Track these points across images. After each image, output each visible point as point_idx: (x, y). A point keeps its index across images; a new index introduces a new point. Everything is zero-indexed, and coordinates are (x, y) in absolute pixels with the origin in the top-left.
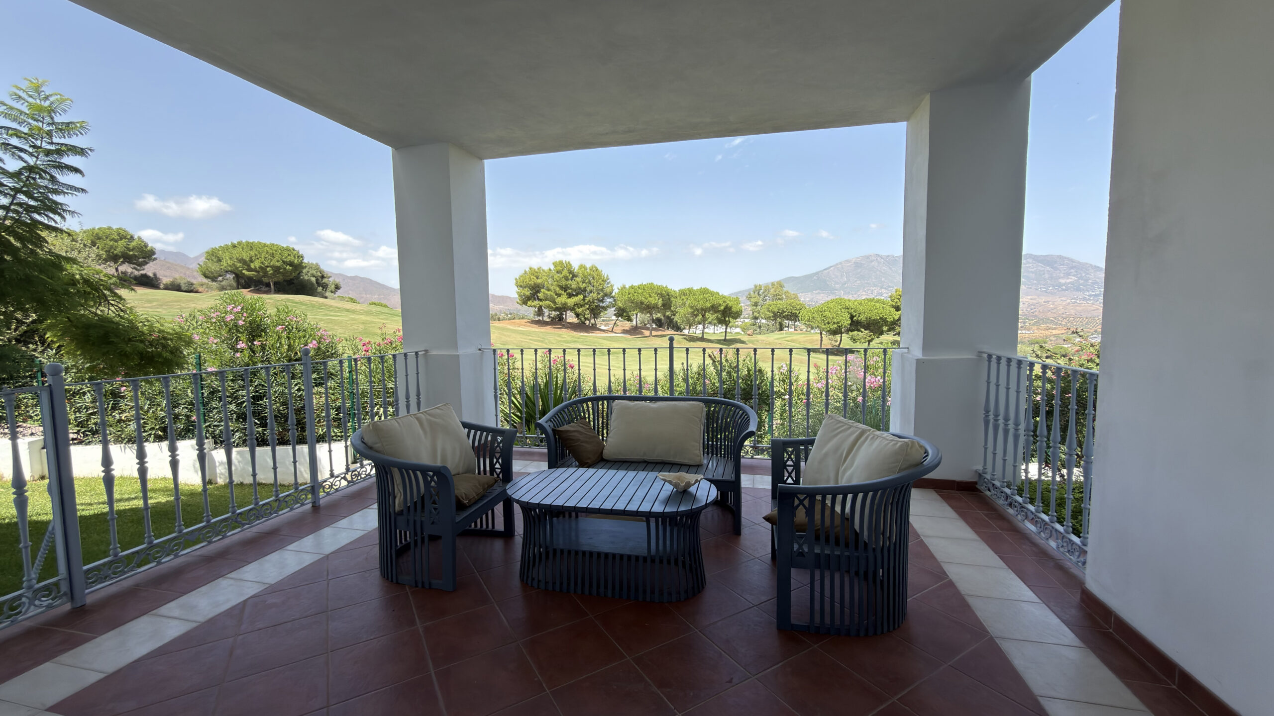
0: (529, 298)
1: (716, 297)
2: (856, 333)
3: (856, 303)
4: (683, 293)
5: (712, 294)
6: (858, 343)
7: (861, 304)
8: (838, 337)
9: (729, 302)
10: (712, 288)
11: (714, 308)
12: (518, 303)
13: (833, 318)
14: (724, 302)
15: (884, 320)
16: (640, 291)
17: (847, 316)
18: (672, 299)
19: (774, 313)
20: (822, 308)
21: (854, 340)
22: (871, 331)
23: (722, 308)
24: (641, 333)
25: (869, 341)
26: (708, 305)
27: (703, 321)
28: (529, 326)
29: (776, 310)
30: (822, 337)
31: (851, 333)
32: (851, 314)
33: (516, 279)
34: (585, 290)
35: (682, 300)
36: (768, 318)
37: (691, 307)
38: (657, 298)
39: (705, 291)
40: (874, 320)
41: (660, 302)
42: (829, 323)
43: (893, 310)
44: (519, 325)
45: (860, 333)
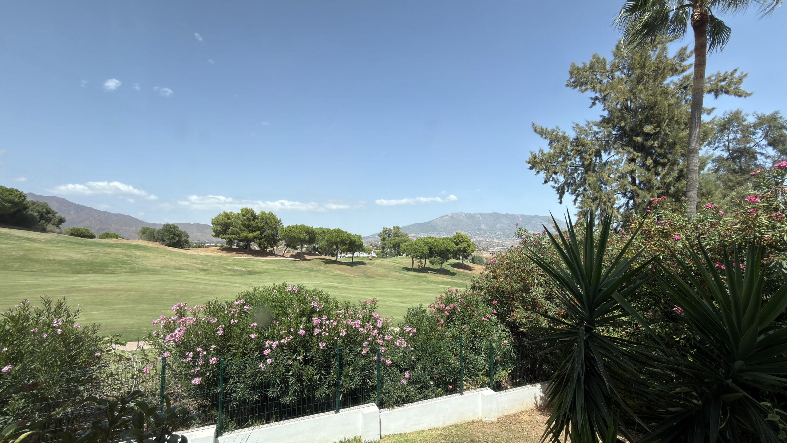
0: (221, 233)
1: (344, 235)
2: (433, 258)
3: (433, 240)
5: (342, 232)
6: (434, 265)
7: (435, 241)
8: (423, 260)
10: (343, 229)
11: (343, 242)
12: (212, 236)
13: (418, 249)
14: (349, 238)
15: (448, 250)
16: (294, 230)
17: (427, 248)
18: (316, 236)
19: (393, 245)
20: (412, 243)
21: (432, 262)
22: (441, 257)
23: (348, 242)
24: (304, 257)
25: (441, 264)
26: (339, 240)
27: (338, 250)
28: (219, 252)
29: (395, 243)
30: (413, 261)
31: (430, 259)
32: (430, 247)
33: (213, 219)
34: (262, 228)
35: (322, 236)
36: (390, 248)
37: (327, 241)
38: (305, 234)
39: (338, 231)
40: (443, 250)
41: (307, 237)
42: (416, 252)
43: (453, 244)
44: (212, 251)
45: (435, 258)
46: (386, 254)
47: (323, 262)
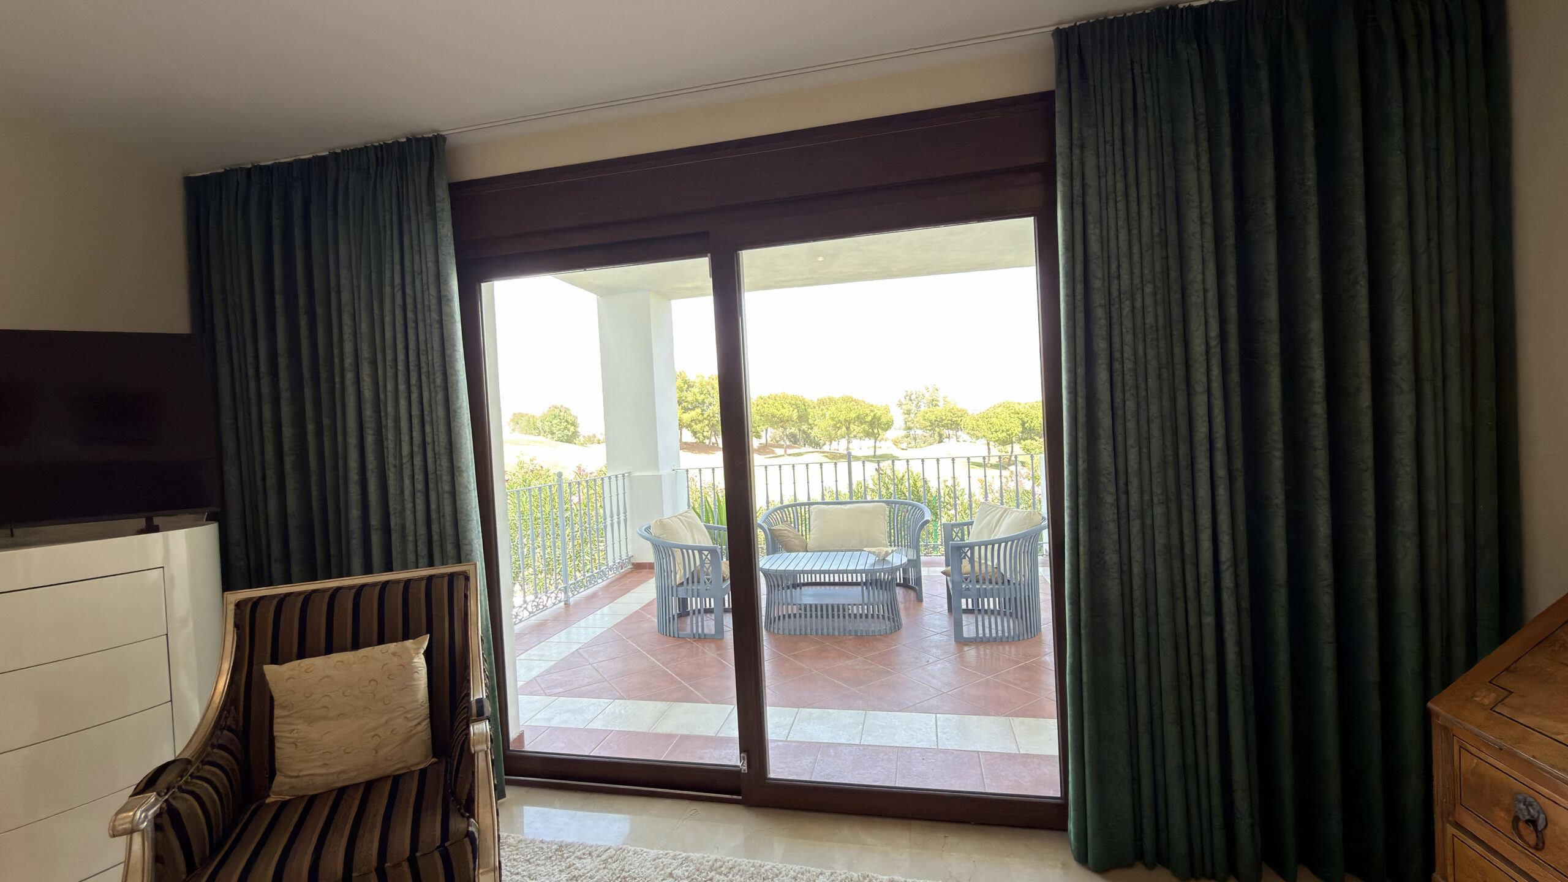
1: (861, 406)
2: (1029, 441)
3: (1027, 407)
4: (822, 402)
5: (857, 402)
8: (1009, 448)
9: (878, 411)
10: (856, 396)
11: (860, 419)
13: (1001, 425)
14: (872, 411)
16: (771, 402)
17: (1018, 422)
18: (809, 410)
19: (930, 421)
20: (987, 414)
21: (1028, 451)
23: (870, 418)
24: (773, 452)
26: (853, 415)
27: (848, 435)
29: (933, 418)
30: (989, 449)
31: (1023, 443)
32: (1022, 419)
34: (703, 403)
35: (821, 410)
36: (924, 428)
37: (833, 419)
38: (791, 409)
39: (847, 400)
41: (795, 416)
42: (996, 432)
45: (1034, 442)
46: (915, 439)
47: (826, 456)
